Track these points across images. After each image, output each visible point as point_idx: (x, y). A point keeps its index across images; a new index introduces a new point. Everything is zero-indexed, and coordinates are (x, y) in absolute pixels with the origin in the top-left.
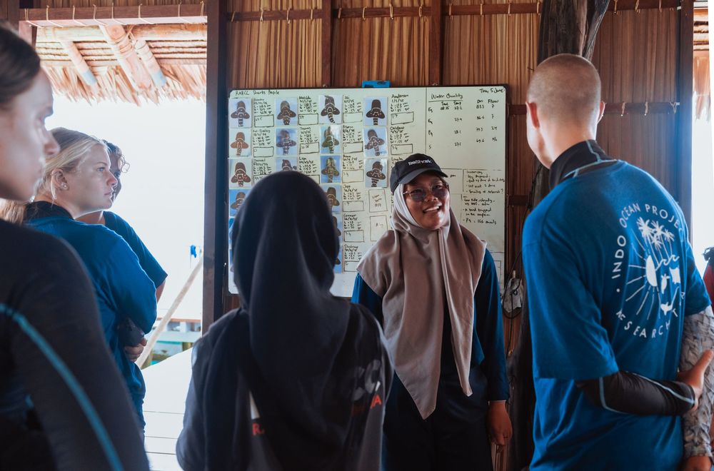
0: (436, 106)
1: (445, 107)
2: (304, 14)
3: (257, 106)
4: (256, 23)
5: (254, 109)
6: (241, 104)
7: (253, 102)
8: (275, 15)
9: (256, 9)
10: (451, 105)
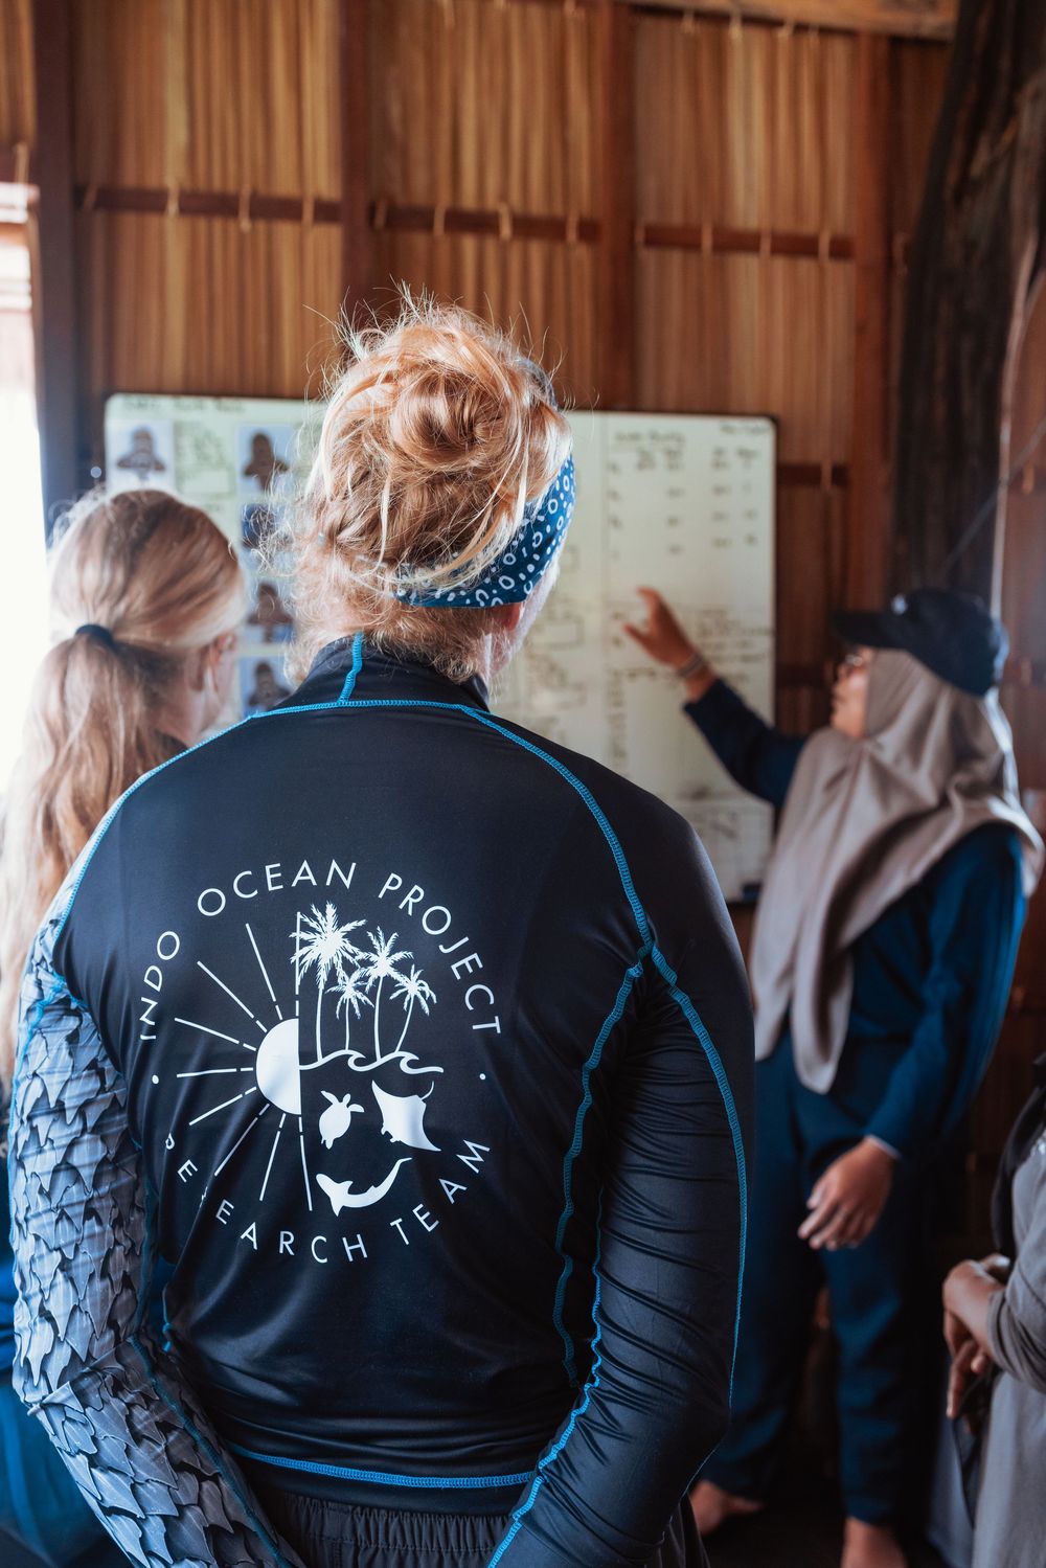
0: (628, 458)
1: (645, 462)
2: (288, 209)
3: (187, 442)
4: (152, 220)
5: (178, 450)
6: (143, 438)
7: (178, 429)
8: (208, 205)
9: (151, 182)
10: (660, 458)
